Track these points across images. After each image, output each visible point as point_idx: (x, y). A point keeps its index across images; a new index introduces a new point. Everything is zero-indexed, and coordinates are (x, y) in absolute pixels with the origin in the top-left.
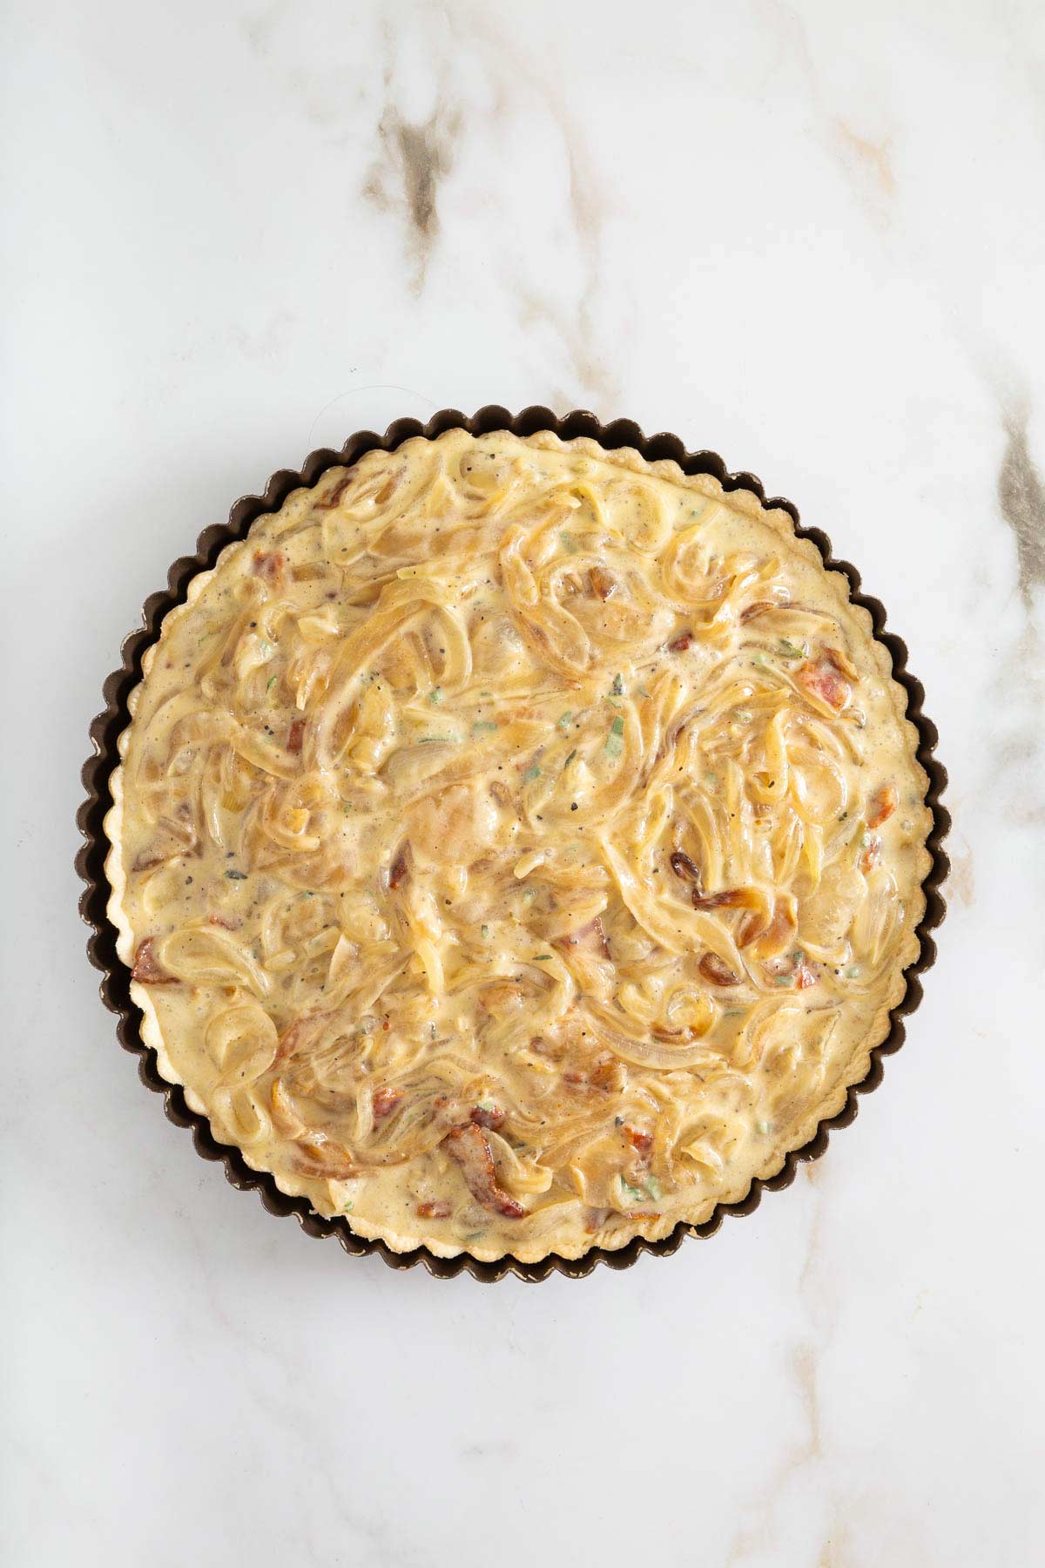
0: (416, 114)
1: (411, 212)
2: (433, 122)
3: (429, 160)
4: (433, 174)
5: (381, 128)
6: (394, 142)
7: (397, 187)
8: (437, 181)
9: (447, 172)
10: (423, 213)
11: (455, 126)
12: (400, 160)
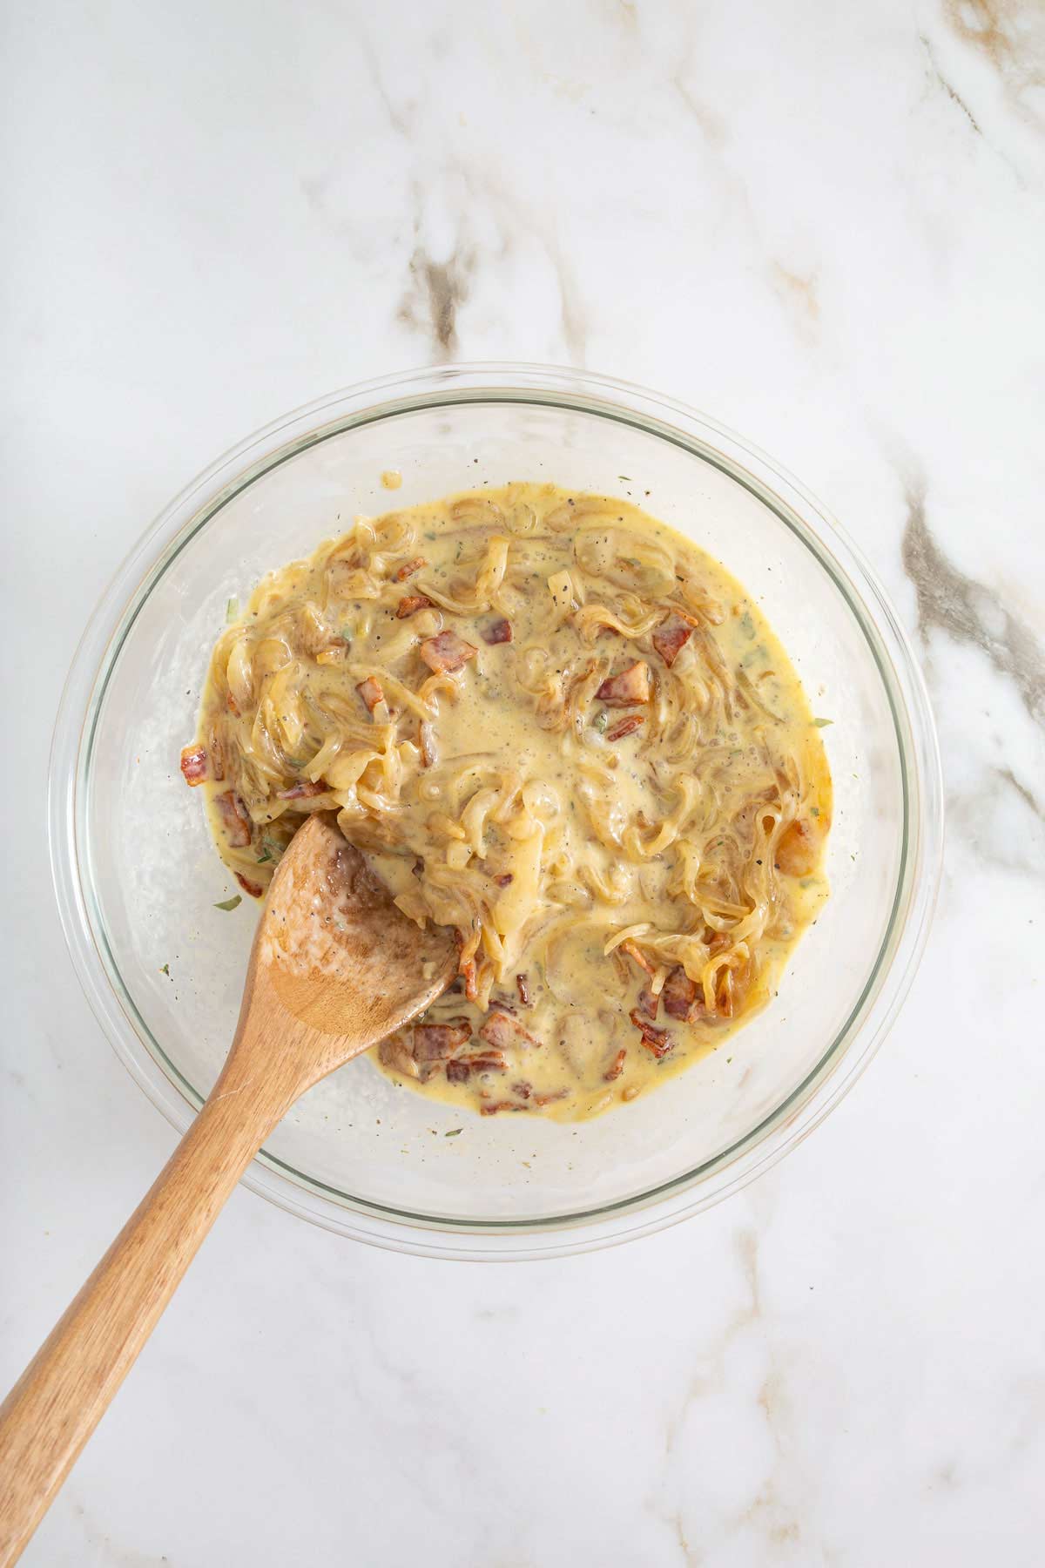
0: (440, 254)
1: (436, 331)
2: (453, 261)
3: (449, 291)
4: (453, 301)
5: (411, 265)
6: (422, 276)
7: (425, 312)
8: (457, 308)
9: (463, 300)
10: (445, 332)
11: (471, 263)
12: (426, 290)
